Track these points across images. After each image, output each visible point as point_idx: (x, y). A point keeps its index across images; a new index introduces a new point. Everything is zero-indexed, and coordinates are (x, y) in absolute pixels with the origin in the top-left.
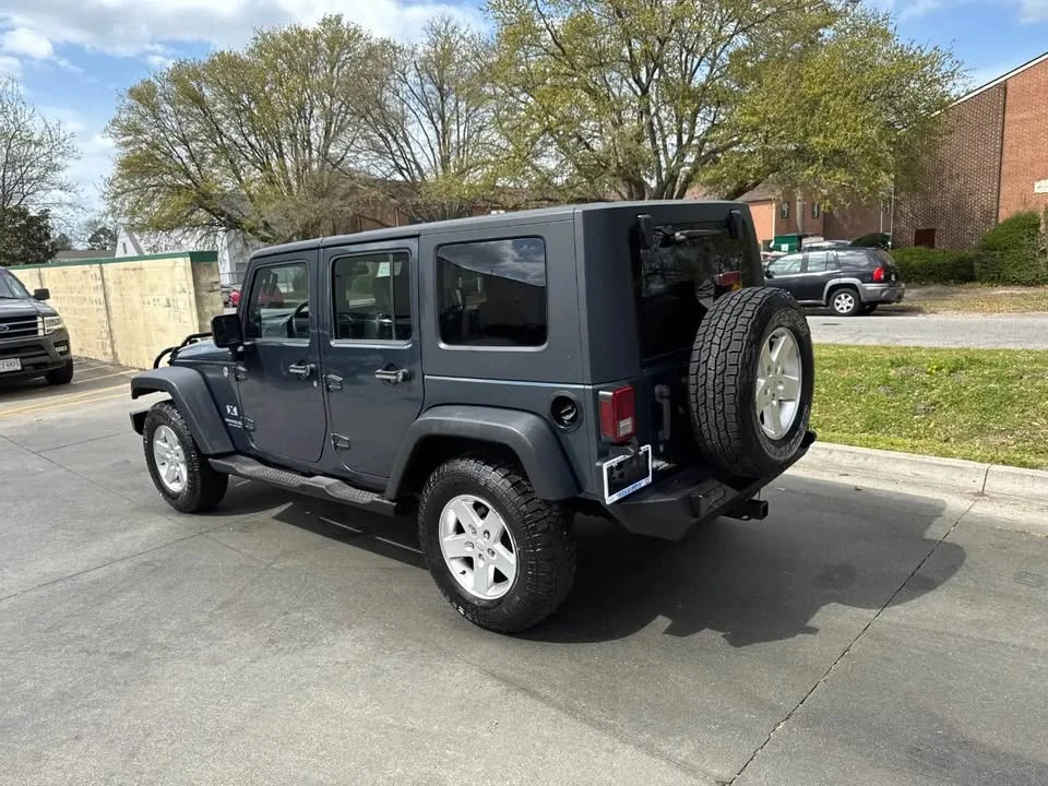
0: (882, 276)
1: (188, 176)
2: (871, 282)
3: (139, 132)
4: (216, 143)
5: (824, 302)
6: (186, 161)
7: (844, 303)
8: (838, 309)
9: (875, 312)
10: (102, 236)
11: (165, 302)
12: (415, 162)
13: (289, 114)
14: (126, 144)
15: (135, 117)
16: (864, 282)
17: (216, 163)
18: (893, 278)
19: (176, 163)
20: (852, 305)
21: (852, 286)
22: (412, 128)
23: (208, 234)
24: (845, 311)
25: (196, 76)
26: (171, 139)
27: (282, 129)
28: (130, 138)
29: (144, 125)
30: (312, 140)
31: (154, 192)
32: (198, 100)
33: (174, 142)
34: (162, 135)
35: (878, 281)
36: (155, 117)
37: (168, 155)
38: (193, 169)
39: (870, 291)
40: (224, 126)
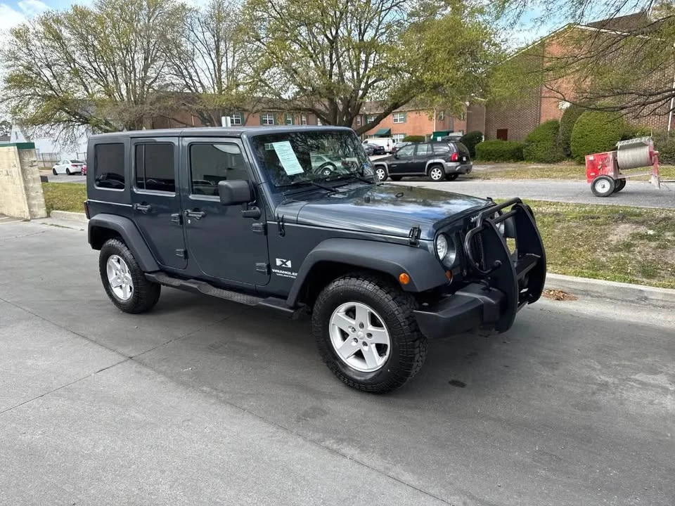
0: (457, 158)
1: (51, 88)
2: (451, 161)
3: (17, 59)
4: (71, 67)
5: (426, 174)
6: (50, 78)
7: (436, 174)
8: (433, 177)
9: (457, 179)
10: (4, 126)
11: (5, 173)
12: (200, 82)
13: (120, 49)
14: (8, 67)
15: (14, 48)
16: (446, 162)
17: (71, 80)
18: (464, 159)
19: (44, 81)
20: (440, 175)
21: (440, 164)
22: (199, 61)
23: (68, 127)
24: (437, 178)
25: (58, 21)
26: (39, 64)
27: (117, 59)
28: (10, 63)
29: (20, 54)
30: (136, 67)
31: (30, 99)
32: (58, 38)
33: (41, 66)
34: (33, 61)
35: (455, 161)
36: (28, 49)
37: (38, 74)
38: (54, 83)
39: (450, 167)
40: (76, 56)
